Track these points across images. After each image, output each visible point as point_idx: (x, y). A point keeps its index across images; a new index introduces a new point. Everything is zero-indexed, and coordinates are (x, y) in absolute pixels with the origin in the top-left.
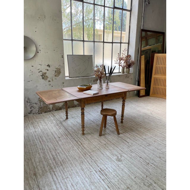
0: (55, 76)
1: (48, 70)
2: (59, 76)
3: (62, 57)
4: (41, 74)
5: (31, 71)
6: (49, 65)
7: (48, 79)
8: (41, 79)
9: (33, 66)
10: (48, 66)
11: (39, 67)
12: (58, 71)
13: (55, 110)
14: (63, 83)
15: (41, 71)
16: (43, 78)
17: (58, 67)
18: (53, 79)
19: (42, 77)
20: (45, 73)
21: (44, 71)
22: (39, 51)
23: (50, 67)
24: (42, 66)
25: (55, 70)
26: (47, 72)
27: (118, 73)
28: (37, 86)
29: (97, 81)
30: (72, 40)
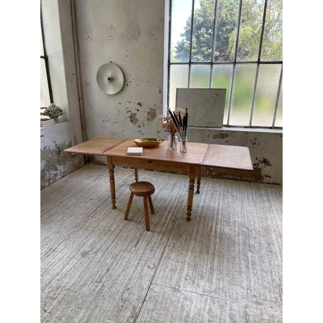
0: (148, 119)
1: (138, 110)
2: (154, 121)
3: (160, 92)
4: (130, 115)
5: (118, 110)
7: (138, 123)
8: (129, 121)
9: (120, 104)
11: (128, 105)
12: (152, 112)
14: (159, 132)
15: (130, 111)
16: (132, 121)
17: (153, 108)
18: (145, 123)
19: (129, 119)
20: (135, 114)
21: (134, 111)
22: (129, 84)
23: (141, 106)
24: (131, 104)
25: (148, 111)
26: (138, 113)
27: (270, 128)
28: (124, 131)
29: (221, 138)
30: (190, 63)
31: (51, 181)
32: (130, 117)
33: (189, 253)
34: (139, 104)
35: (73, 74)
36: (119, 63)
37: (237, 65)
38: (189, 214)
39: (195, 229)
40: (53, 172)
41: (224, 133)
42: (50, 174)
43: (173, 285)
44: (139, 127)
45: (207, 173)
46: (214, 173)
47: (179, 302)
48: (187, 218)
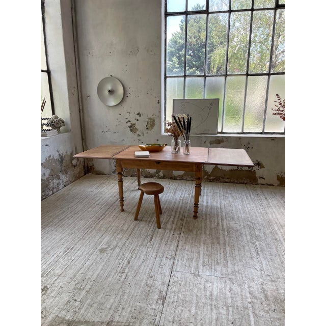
0: (147, 128)
1: (138, 120)
2: (153, 130)
3: (158, 103)
4: (130, 125)
5: (118, 121)
6: (139, 113)
7: (138, 133)
8: (129, 131)
9: (120, 114)
10: (138, 114)
11: (127, 115)
12: (151, 122)
13: (145, 177)
14: (158, 140)
15: (130, 121)
16: (131, 131)
17: (152, 117)
18: (144, 133)
19: (129, 129)
20: (135, 124)
21: (134, 121)
22: (129, 95)
23: (140, 116)
24: (131, 114)
25: (147, 120)
26: (137, 123)
27: (261, 133)
28: (123, 140)
29: (217, 144)
30: (185, 76)
31: (55, 190)
32: (130, 127)
33: (202, 245)
34: (139, 114)
35: (74, 87)
36: (119, 76)
37: (228, 77)
38: (196, 212)
39: (203, 225)
40: (56, 181)
41: (219, 139)
42: (53, 183)
43: (192, 272)
44: (139, 135)
45: (205, 177)
46: (212, 178)
47: (201, 284)
48: (194, 216)
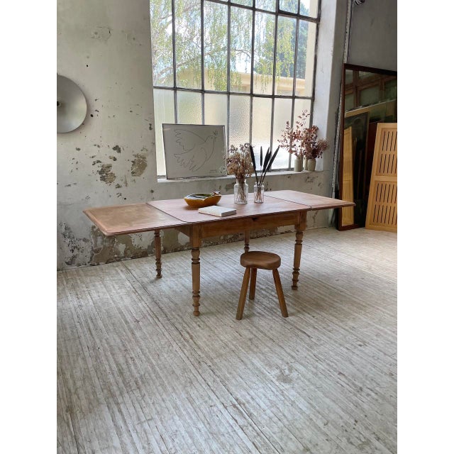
0: (133, 173)
1: (115, 159)
2: (143, 175)
3: (151, 129)
4: (100, 169)
5: (75, 161)
6: (117, 146)
7: (116, 181)
8: (99, 179)
9: (79, 149)
10: (115, 149)
11: (95, 151)
12: (139, 161)
13: (132, 258)
14: (152, 191)
15: (99, 162)
16: (103, 179)
17: (141, 153)
18: (128, 180)
19: (99, 176)
20: (109, 167)
21: (107, 161)
22: (95, 114)
23: (119, 151)
24: (101, 149)
25: (133, 158)
26: (114, 164)
28: (88, 198)
30: (175, 89)
32: (100, 173)
34: (117, 148)
44: (118, 186)
